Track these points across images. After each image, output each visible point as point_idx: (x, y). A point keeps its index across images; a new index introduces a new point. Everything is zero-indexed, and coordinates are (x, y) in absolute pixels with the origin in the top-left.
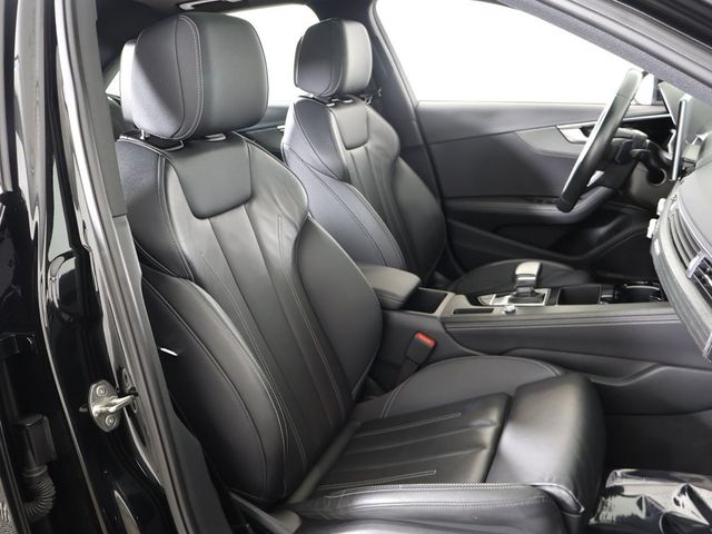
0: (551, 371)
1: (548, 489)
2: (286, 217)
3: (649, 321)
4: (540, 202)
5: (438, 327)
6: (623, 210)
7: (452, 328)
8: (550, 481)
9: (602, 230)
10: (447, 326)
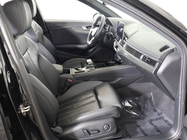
0: (101, 83)
1: (116, 106)
2: (35, 54)
3: (119, 69)
4: (78, 44)
5: (72, 77)
6: (96, 45)
7: (75, 77)
8: (116, 104)
9: (91, 50)
10: (74, 76)
